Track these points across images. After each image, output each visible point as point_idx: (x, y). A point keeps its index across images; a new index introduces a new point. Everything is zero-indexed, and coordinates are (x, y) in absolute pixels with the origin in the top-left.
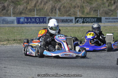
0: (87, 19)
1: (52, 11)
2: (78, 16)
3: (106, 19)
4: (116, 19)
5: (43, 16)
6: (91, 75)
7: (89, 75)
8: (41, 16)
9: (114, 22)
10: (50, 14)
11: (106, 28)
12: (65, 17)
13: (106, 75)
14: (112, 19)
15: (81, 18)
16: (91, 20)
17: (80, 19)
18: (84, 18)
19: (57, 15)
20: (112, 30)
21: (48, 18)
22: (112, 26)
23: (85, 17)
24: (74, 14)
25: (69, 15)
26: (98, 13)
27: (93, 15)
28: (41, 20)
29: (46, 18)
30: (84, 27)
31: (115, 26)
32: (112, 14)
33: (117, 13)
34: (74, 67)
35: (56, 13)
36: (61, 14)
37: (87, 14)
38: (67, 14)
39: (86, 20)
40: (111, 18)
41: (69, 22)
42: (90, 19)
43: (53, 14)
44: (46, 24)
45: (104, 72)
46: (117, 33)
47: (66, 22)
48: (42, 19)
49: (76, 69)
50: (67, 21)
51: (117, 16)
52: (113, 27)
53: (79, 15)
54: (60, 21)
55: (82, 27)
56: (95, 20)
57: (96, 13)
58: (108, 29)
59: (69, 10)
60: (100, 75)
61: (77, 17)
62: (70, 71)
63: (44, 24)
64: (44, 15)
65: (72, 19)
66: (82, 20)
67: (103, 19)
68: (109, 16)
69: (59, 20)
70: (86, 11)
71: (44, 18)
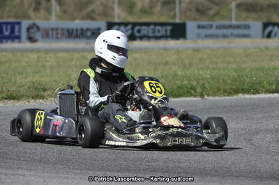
0: (143, 28)
1: (38, 4)
2: (117, 20)
3: (199, 27)
4: (230, 27)
5: (12, 20)
8: (6, 20)
9: (224, 36)
10: (31, 13)
11: (200, 56)
12: (77, 22)
14: (217, 27)
15: (126, 24)
16: (154, 29)
18: (134, 25)
19: (53, 17)
20: (219, 60)
21: (25, 24)
22: (218, 49)
23: (138, 21)
24: (105, 14)
25: (90, 17)
26: (174, 9)
27: (160, 15)
28: (7, 30)
29: (19, 23)
30: (136, 52)
31: (226, 49)
32: (217, 14)
33: (231, 10)
35: (49, 10)
36: (65, 12)
37: (144, 12)
38: (84, 12)
39: (139, 31)
40: (215, 23)
41: (88, 38)
42: (152, 27)
43: (42, 12)
44: (20, 42)
46: (232, 68)
47: (80, 38)
48: (9, 27)
50: (82, 34)
51: (231, 20)
52: (220, 52)
53: (119, 17)
54: (63, 34)
56: (166, 30)
57: (170, 10)
58: (205, 56)
59: (90, 3)
61: (112, 20)
63: (13, 41)
64: (16, 17)
65: (99, 29)
67: (191, 27)
68: (209, 20)
69: (59, 31)
70: (139, 4)
71: (13, 25)
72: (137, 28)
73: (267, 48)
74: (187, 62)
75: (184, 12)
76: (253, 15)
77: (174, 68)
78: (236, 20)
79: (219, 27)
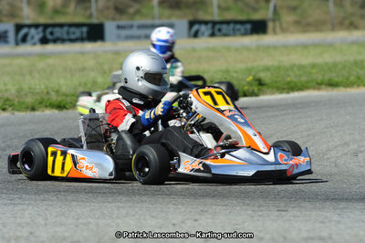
0: (56, 29)
2: (27, 22)
3: (119, 27)
6: (90, 220)
7: (81, 221)
13: (137, 217)
15: (36, 26)
16: (68, 31)
17: (33, 31)
18: (46, 26)
23: (50, 22)
24: (12, 15)
26: (90, 8)
27: (74, 15)
30: (49, 57)
32: (138, 12)
33: (153, 7)
34: (28, 194)
37: (56, 11)
39: (52, 33)
40: (136, 22)
42: (66, 28)
45: (130, 207)
49: (35, 200)
51: (153, 18)
53: (28, 18)
55: (42, 56)
56: (82, 33)
60: (117, 217)
62: (16, 208)
65: (6, 32)
66: (38, 33)
67: (110, 28)
68: (130, 19)
70: (50, 3)
72: (49, 30)
73: (194, 50)
74: (106, 67)
75: (101, 11)
76: (177, 12)
77: (92, 74)
78: (160, 18)
79: (141, 27)
